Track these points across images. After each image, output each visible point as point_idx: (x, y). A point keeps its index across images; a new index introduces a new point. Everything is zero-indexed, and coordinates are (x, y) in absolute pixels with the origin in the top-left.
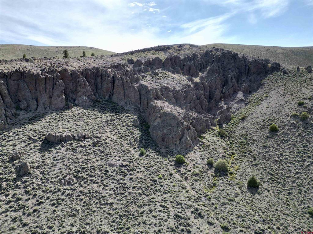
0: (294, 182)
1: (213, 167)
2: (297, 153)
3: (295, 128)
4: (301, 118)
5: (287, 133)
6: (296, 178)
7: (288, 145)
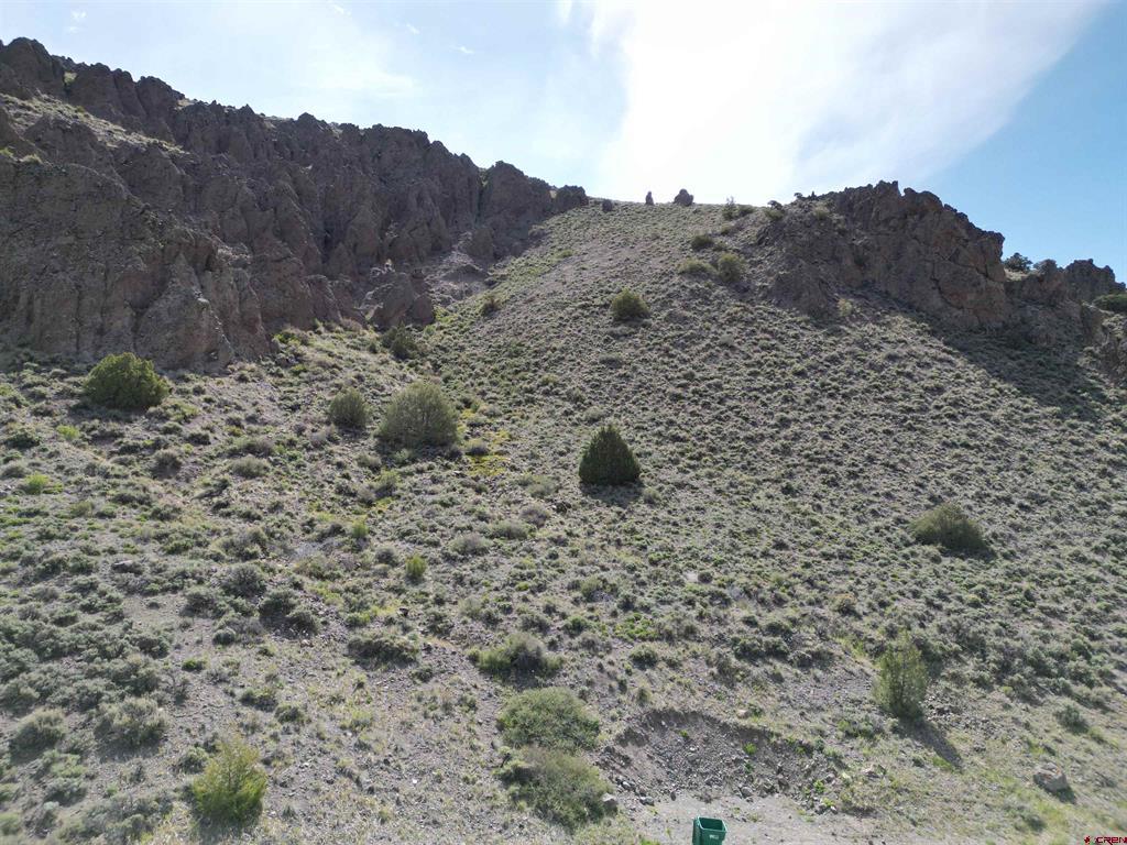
0: (786, 451)
1: (368, 435)
2: (748, 366)
3: (706, 301)
4: (720, 276)
5: (685, 318)
6: (786, 438)
7: (704, 350)
